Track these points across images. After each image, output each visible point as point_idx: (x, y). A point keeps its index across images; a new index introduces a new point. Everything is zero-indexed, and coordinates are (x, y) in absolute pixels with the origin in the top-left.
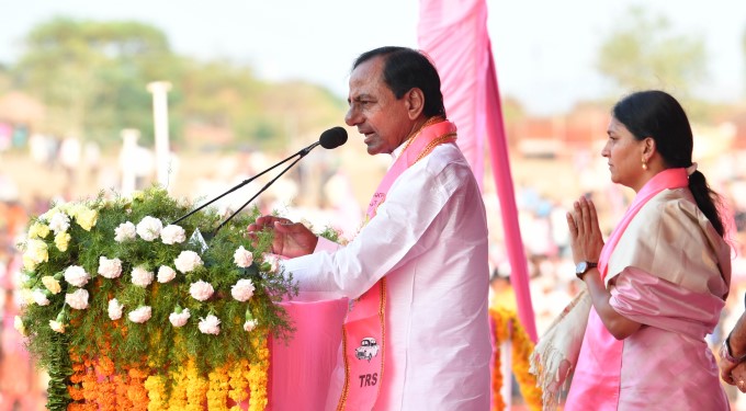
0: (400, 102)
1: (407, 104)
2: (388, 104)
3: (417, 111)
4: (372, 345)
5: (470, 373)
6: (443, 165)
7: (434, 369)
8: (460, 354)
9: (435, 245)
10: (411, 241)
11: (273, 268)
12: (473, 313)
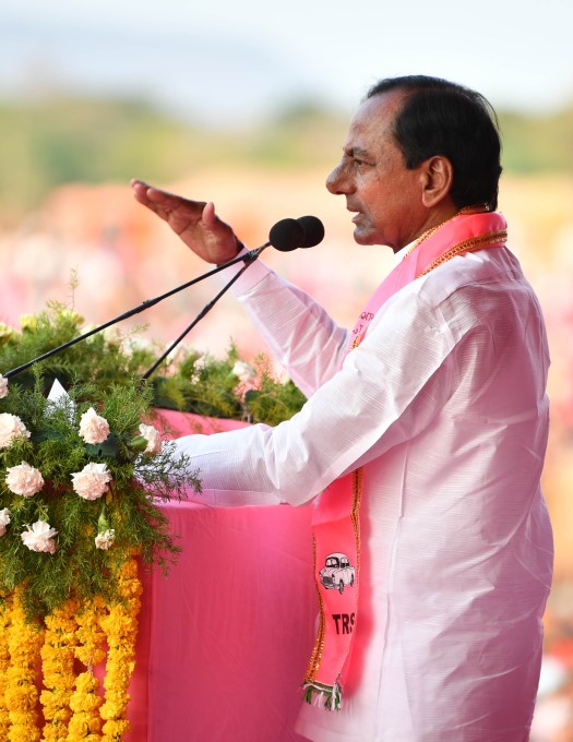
0: (411, 173)
1: (423, 179)
2: (391, 173)
3: (436, 194)
4: (343, 565)
5: (495, 634)
6: (450, 288)
7: (431, 629)
8: (477, 603)
9: (434, 423)
10: (391, 414)
11: (151, 447)
12: (501, 536)
